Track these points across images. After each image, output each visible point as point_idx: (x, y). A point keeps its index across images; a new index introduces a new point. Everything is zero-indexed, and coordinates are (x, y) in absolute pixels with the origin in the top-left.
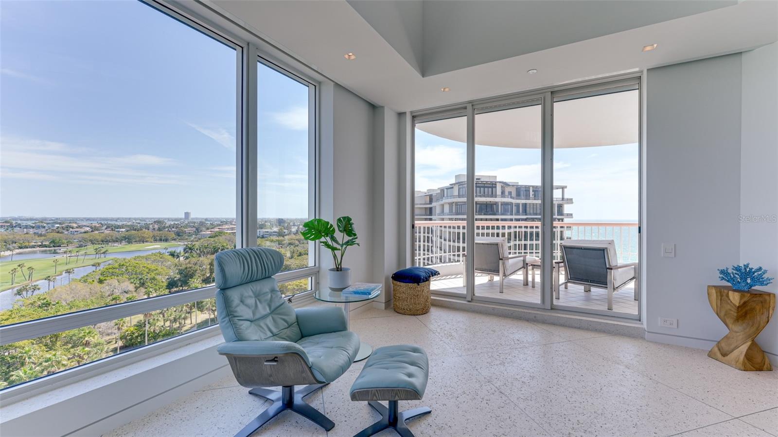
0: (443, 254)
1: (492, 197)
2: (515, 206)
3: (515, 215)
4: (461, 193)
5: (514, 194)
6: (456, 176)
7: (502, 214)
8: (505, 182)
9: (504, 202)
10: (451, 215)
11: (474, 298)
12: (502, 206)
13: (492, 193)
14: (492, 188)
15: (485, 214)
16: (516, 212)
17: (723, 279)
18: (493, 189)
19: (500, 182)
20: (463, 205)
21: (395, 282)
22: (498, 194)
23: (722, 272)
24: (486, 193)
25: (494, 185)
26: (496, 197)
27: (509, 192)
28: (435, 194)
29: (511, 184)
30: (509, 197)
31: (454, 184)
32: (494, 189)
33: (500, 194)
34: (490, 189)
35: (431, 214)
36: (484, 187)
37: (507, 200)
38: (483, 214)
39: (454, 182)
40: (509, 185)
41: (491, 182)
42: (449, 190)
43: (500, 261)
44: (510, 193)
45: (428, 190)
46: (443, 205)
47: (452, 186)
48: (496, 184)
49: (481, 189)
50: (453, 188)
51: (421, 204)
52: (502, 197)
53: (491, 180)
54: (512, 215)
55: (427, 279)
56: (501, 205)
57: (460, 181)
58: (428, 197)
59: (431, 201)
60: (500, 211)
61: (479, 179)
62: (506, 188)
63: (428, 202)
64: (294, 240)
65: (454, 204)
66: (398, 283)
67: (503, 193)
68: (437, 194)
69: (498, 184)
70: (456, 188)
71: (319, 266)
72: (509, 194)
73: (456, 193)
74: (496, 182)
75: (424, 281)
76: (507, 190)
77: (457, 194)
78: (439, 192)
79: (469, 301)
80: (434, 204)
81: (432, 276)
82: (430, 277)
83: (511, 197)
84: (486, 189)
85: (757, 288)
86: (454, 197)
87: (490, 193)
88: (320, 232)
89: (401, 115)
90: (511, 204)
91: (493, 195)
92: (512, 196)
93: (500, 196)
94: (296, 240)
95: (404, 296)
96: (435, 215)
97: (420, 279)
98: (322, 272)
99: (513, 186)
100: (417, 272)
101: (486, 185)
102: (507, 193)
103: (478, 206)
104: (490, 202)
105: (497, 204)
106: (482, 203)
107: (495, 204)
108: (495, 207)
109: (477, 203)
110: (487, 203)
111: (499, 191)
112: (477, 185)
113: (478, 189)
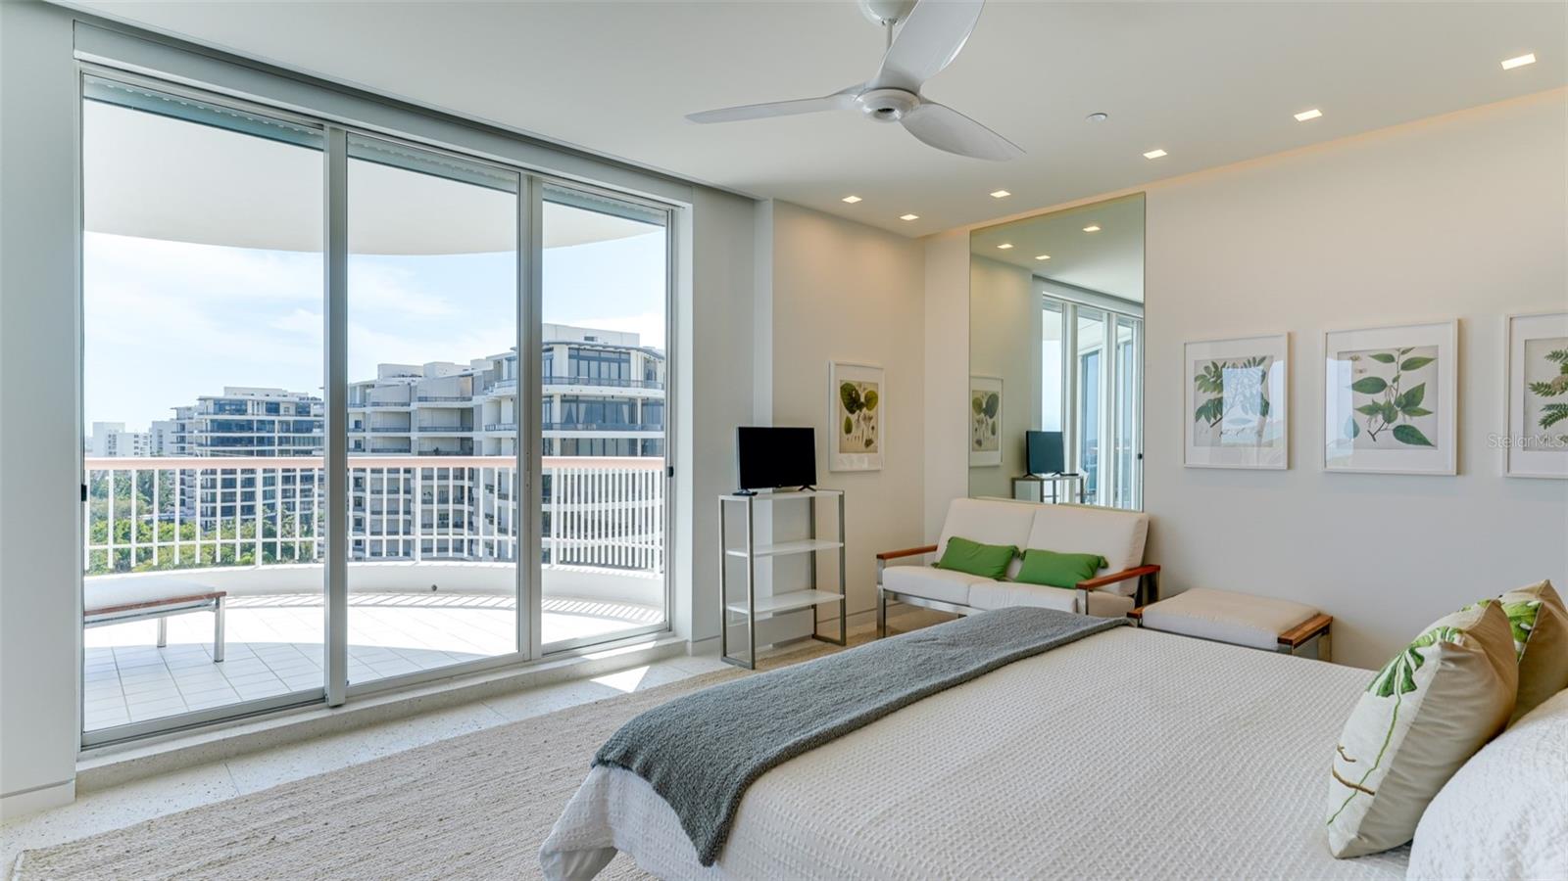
0: (496, 537)
1: (619, 385)
7: (643, 428)
8: (654, 351)
9: (649, 398)
12: (645, 408)
13: (620, 377)
14: (619, 362)
15: (600, 428)
18: (623, 365)
19: (640, 350)
22: (633, 377)
24: (604, 375)
26: (629, 386)
28: (481, 374)
33: (641, 377)
34: (614, 366)
36: (600, 360)
38: (595, 426)
41: (616, 348)
46: (498, 403)
48: (629, 354)
49: (592, 363)
52: (646, 386)
53: (616, 344)
56: (643, 405)
60: (639, 422)
61: (592, 339)
67: (648, 376)
68: (484, 372)
69: (633, 353)
74: (628, 349)
78: (491, 368)
80: (477, 400)
84: (604, 365)
87: (614, 375)
91: (622, 380)
93: (641, 384)
96: (480, 430)
101: (603, 355)
103: (582, 407)
104: (613, 397)
105: (632, 403)
106: (594, 399)
107: (625, 403)
108: (626, 409)
109: (580, 398)
110: (607, 399)
111: (636, 370)
112: (582, 353)
113: (584, 364)
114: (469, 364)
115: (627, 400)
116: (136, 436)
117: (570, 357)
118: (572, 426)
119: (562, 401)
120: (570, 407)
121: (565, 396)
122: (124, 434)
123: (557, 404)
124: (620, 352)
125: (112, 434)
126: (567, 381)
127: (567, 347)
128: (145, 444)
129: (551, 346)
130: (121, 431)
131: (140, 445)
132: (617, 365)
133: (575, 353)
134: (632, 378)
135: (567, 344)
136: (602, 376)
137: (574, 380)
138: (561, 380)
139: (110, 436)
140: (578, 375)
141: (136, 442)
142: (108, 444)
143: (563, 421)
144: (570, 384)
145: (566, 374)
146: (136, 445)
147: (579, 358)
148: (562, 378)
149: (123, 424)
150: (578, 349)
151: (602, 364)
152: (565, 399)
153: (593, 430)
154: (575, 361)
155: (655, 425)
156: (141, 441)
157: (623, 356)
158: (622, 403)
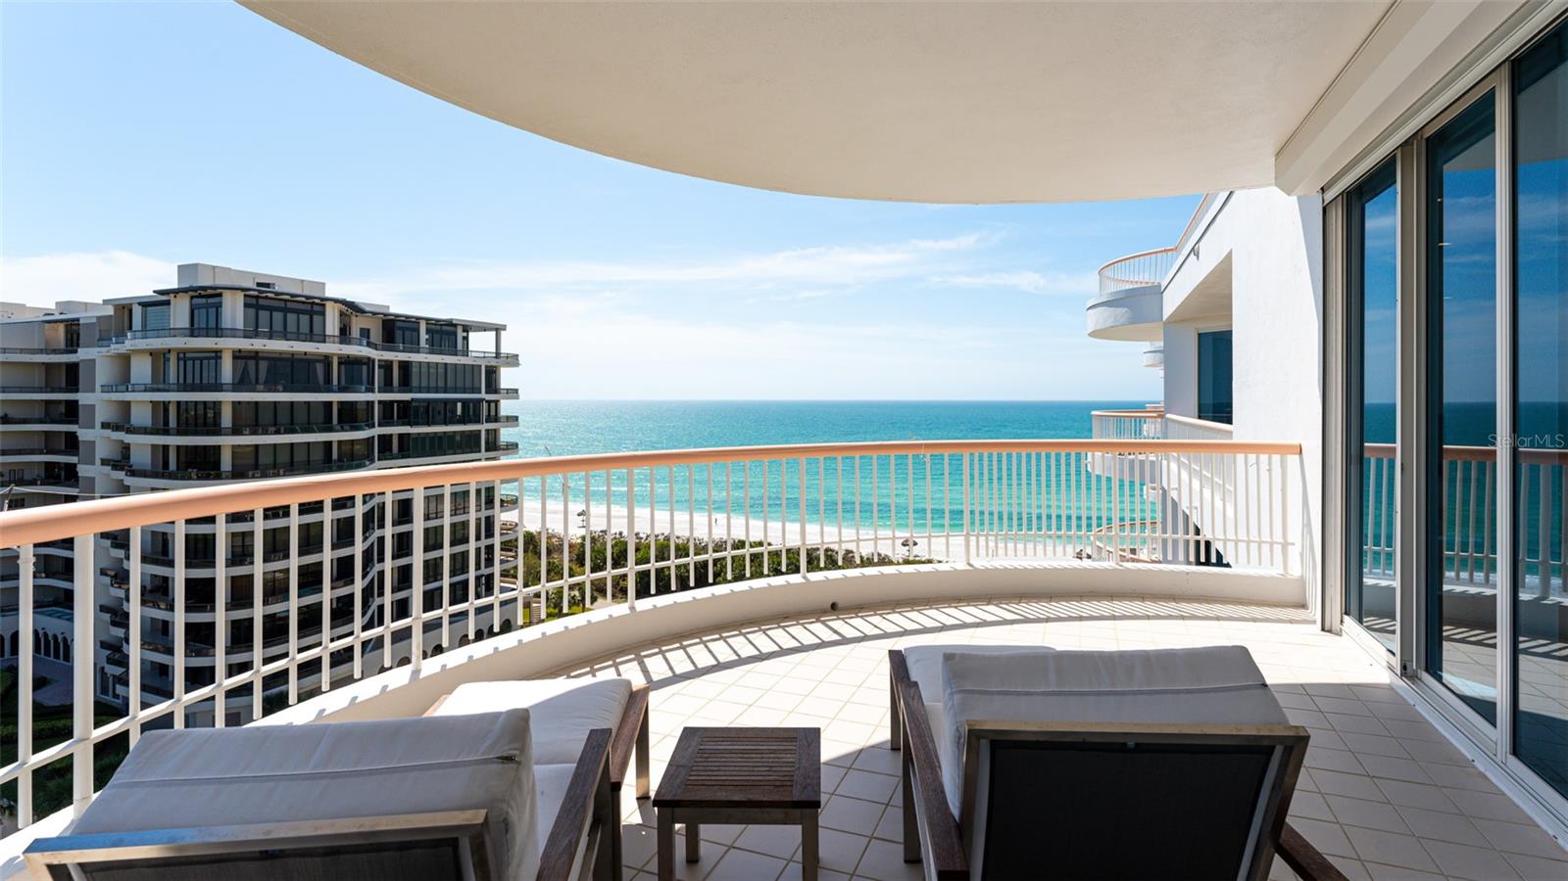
1: (311, 340)
2: (379, 367)
3: (380, 392)
4: (200, 324)
5: (376, 336)
6: (180, 265)
7: (342, 390)
8: (352, 303)
9: (348, 356)
10: (162, 392)
12: (343, 367)
13: (311, 331)
14: (311, 314)
15: (287, 390)
16: (382, 383)
18: (315, 317)
19: (336, 301)
20: (208, 359)
24: (291, 328)
26: (323, 342)
27: (362, 330)
28: (93, 320)
29: (368, 309)
30: (364, 342)
31: (175, 292)
32: (317, 318)
33: (336, 333)
34: (305, 319)
35: (74, 386)
36: (285, 311)
37: (357, 350)
40: (363, 312)
41: (308, 297)
42: (150, 309)
44: (365, 333)
45: (58, 304)
47: (165, 298)
48: (324, 305)
49: (275, 313)
50: (166, 303)
51: (25, 351)
52: (341, 342)
53: (306, 293)
56: (340, 364)
57: (197, 285)
58: (60, 327)
59: (72, 343)
60: (336, 382)
61: (268, 285)
62: (354, 318)
63: (61, 345)
65: (173, 356)
67: (344, 330)
68: (100, 318)
69: (328, 305)
70: (181, 306)
72: (362, 336)
73: (181, 322)
74: (321, 299)
76: (357, 323)
77: (187, 325)
78: (111, 312)
80: (85, 353)
83: (369, 344)
84: (291, 317)
86: (173, 332)
87: (305, 328)
90: (369, 361)
91: (315, 335)
92: (372, 340)
93: (337, 340)
96: (92, 391)
101: (286, 305)
102: (355, 333)
103: (263, 365)
104: (305, 353)
105: (326, 360)
106: (278, 356)
107: (319, 361)
108: (320, 368)
109: (260, 355)
110: (295, 356)
111: (332, 323)
112: (262, 302)
113: (264, 315)
115: (322, 358)
117: (246, 305)
119: (235, 357)
120: (246, 364)
121: (240, 351)
123: (226, 362)
124: (312, 304)
126: (242, 334)
127: (243, 293)
129: (219, 291)
132: (308, 317)
133: (254, 301)
134: (327, 333)
135: (243, 290)
136: (289, 330)
137: (253, 333)
138: (233, 333)
140: (257, 327)
143: (236, 381)
144: (245, 337)
145: (240, 325)
147: (258, 308)
148: (236, 329)
150: (257, 297)
151: (289, 315)
152: (238, 355)
153: (279, 391)
154: (252, 311)
155: (358, 386)
157: (316, 308)
158: (315, 361)
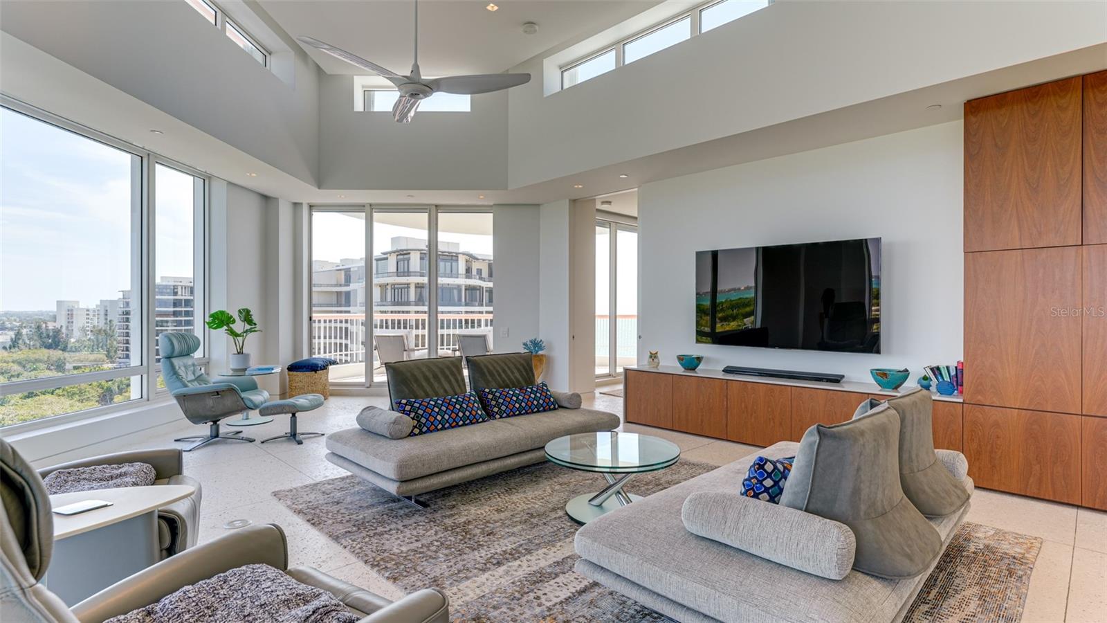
1: (451, 277)
2: (486, 291)
3: (486, 306)
4: (401, 269)
5: (485, 274)
6: (392, 239)
7: (467, 304)
8: (471, 254)
9: (470, 286)
10: (384, 305)
11: (373, 384)
12: (467, 292)
13: (452, 271)
14: (452, 261)
16: (488, 302)
17: (525, 348)
19: (464, 254)
20: (405, 288)
21: (291, 373)
23: (524, 344)
25: (454, 258)
26: (457, 278)
27: (477, 269)
28: (356, 269)
29: (480, 258)
30: (478, 277)
31: (390, 253)
32: (454, 264)
33: (464, 272)
34: (448, 264)
35: (348, 304)
37: (475, 282)
39: (389, 249)
40: (478, 259)
41: (449, 253)
42: (379, 262)
43: (405, 352)
44: (479, 271)
45: (341, 260)
47: (385, 256)
48: (457, 257)
50: (387, 259)
51: (328, 285)
52: (466, 278)
53: (450, 251)
54: (482, 305)
55: (324, 367)
56: (466, 290)
57: (399, 248)
58: (343, 272)
59: (348, 281)
60: (463, 300)
62: (473, 263)
63: (343, 282)
64: (8, 362)
65: (389, 287)
66: (295, 373)
67: (468, 271)
68: (359, 267)
69: (460, 256)
70: (393, 260)
71: (209, 358)
72: (477, 274)
73: (393, 269)
74: (457, 253)
75: (322, 369)
76: (475, 266)
77: (395, 271)
79: (368, 387)
80: (352, 286)
81: (331, 365)
82: (327, 365)
83: (481, 278)
85: (540, 352)
86: (389, 274)
87: (448, 271)
88: (223, 321)
89: (296, 205)
90: (480, 288)
91: (453, 274)
92: (483, 276)
93: (464, 276)
94: (13, 362)
95: (300, 384)
96: (356, 306)
97: (318, 367)
98: (211, 364)
99: (484, 260)
100: (315, 362)
102: (474, 272)
104: (448, 284)
105: (459, 287)
107: (455, 288)
108: (455, 292)
111: (462, 266)
114: (339, 262)
116: (88, 310)
117: (421, 258)
118: (421, 303)
119: (416, 287)
120: (421, 291)
121: (418, 284)
122: (79, 309)
123: (412, 289)
124: (452, 256)
125: (70, 308)
126: (419, 274)
127: (419, 252)
128: (94, 315)
129: (409, 251)
130: (76, 307)
131: (91, 317)
132: (450, 264)
133: (424, 256)
134: (459, 272)
135: (419, 250)
138: (415, 274)
139: (68, 310)
141: (88, 315)
142: (67, 317)
143: (416, 300)
144: (420, 276)
145: (417, 269)
146: (88, 316)
148: (416, 272)
149: (78, 302)
154: (423, 261)
155: (475, 302)
156: (91, 313)
158: (453, 289)
